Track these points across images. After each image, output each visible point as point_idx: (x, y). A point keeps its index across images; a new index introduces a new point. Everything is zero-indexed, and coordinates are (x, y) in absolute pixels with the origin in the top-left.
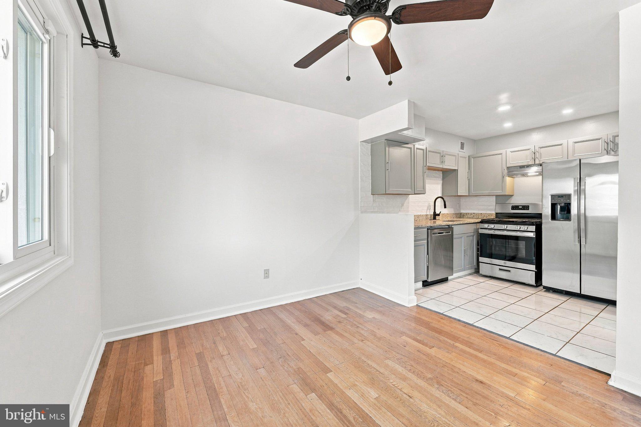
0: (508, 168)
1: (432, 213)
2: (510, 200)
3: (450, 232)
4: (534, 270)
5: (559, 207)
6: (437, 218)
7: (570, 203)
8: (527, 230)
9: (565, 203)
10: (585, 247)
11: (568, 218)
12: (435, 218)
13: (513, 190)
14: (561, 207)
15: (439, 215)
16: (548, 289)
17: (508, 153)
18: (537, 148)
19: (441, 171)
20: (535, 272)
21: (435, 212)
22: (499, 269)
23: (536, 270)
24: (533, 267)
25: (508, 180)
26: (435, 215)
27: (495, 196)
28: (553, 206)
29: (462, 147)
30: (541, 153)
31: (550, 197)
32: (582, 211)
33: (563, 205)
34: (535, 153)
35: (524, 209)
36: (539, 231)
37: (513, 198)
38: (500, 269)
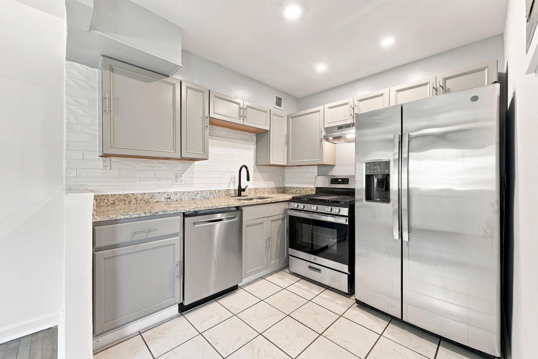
0: (326, 129)
1: (237, 188)
2: (331, 171)
3: (235, 218)
4: (347, 271)
5: (376, 180)
6: (243, 193)
7: (389, 174)
8: (338, 214)
9: (383, 175)
10: (408, 243)
11: (386, 199)
12: (240, 195)
13: (334, 159)
14: (379, 181)
15: (244, 190)
16: (362, 305)
17: (326, 109)
18: (356, 102)
19: (254, 132)
20: (349, 275)
21: (240, 186)
22: (308, 267)
23: (349, 273)
24: (345, 268)
25: (326, 144)
26: (240, 190)
27: (317, 167)
28: (369, 178)
29: (279, 102)
30: (360, 108)
31: (364, 164)
32: (405, 187)
33: (380, 177)
34: (353, 109)
35: (344, 183)
36: (352, 217)
37: (335, 168)
38: (310, 267)
